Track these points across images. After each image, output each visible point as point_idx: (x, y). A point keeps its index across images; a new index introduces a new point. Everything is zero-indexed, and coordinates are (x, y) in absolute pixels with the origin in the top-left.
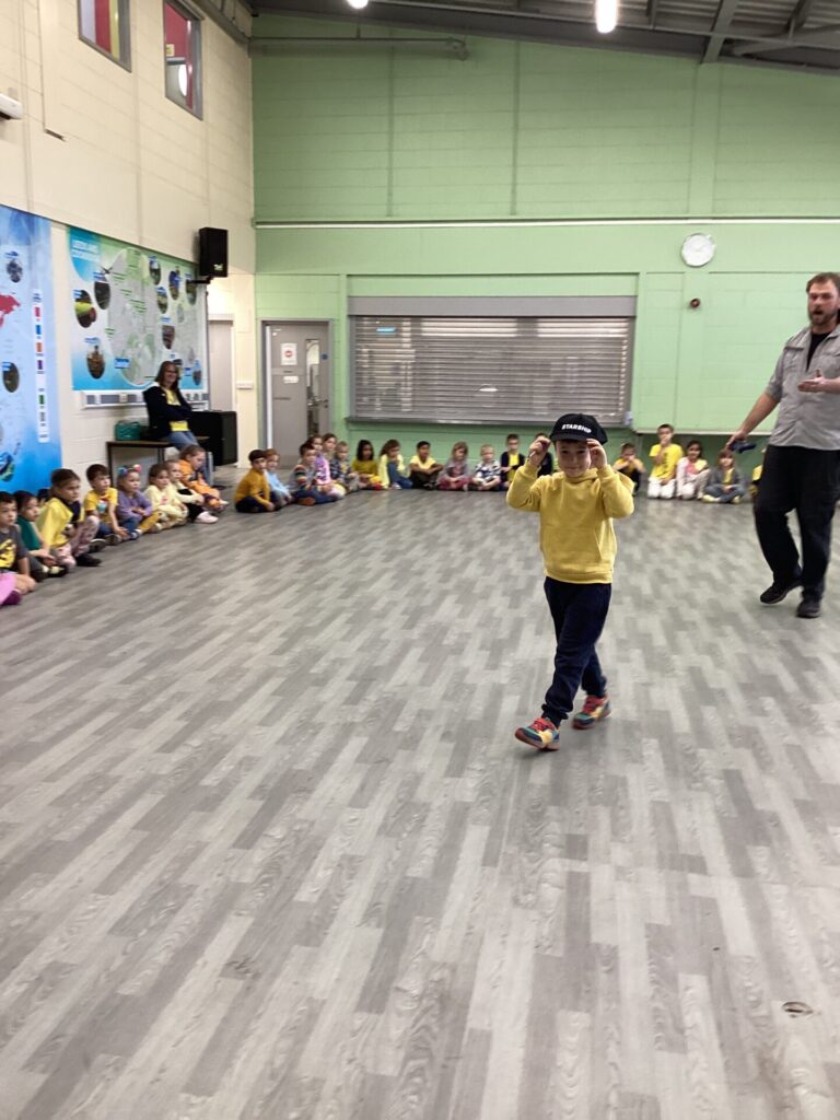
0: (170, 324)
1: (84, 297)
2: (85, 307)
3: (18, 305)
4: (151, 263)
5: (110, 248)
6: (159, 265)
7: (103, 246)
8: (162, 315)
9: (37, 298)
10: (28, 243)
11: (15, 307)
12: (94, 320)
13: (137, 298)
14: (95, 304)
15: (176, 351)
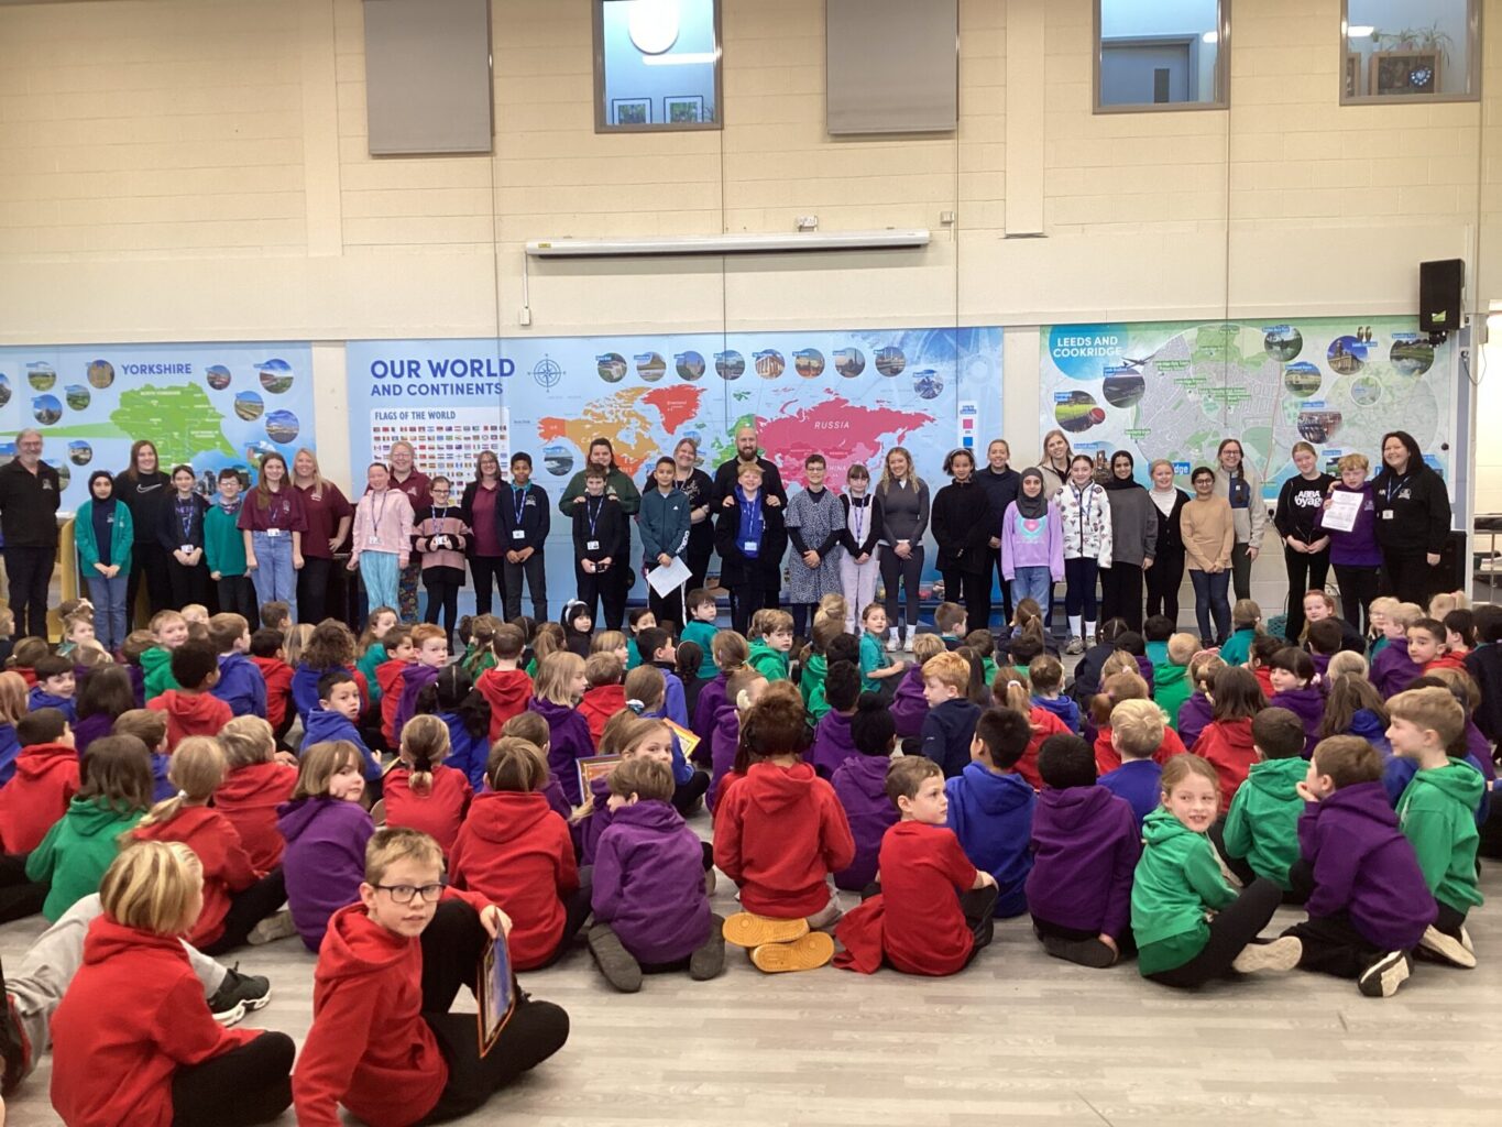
0: (1329, 408)
1: (1079, 397)
2: (1080, 409)
3: (932, 420)
4: (1270, 335)
5: (1151, 334)
6: (1299, 334)
7: (1131, 334)
8: (1296, 398)
9: (970, 410)
10: (957, 356)
11: (927, 423)
12: (1099, 422)
13: (1220, 385)
14: (1102, 403)
15: (1343, 444)
